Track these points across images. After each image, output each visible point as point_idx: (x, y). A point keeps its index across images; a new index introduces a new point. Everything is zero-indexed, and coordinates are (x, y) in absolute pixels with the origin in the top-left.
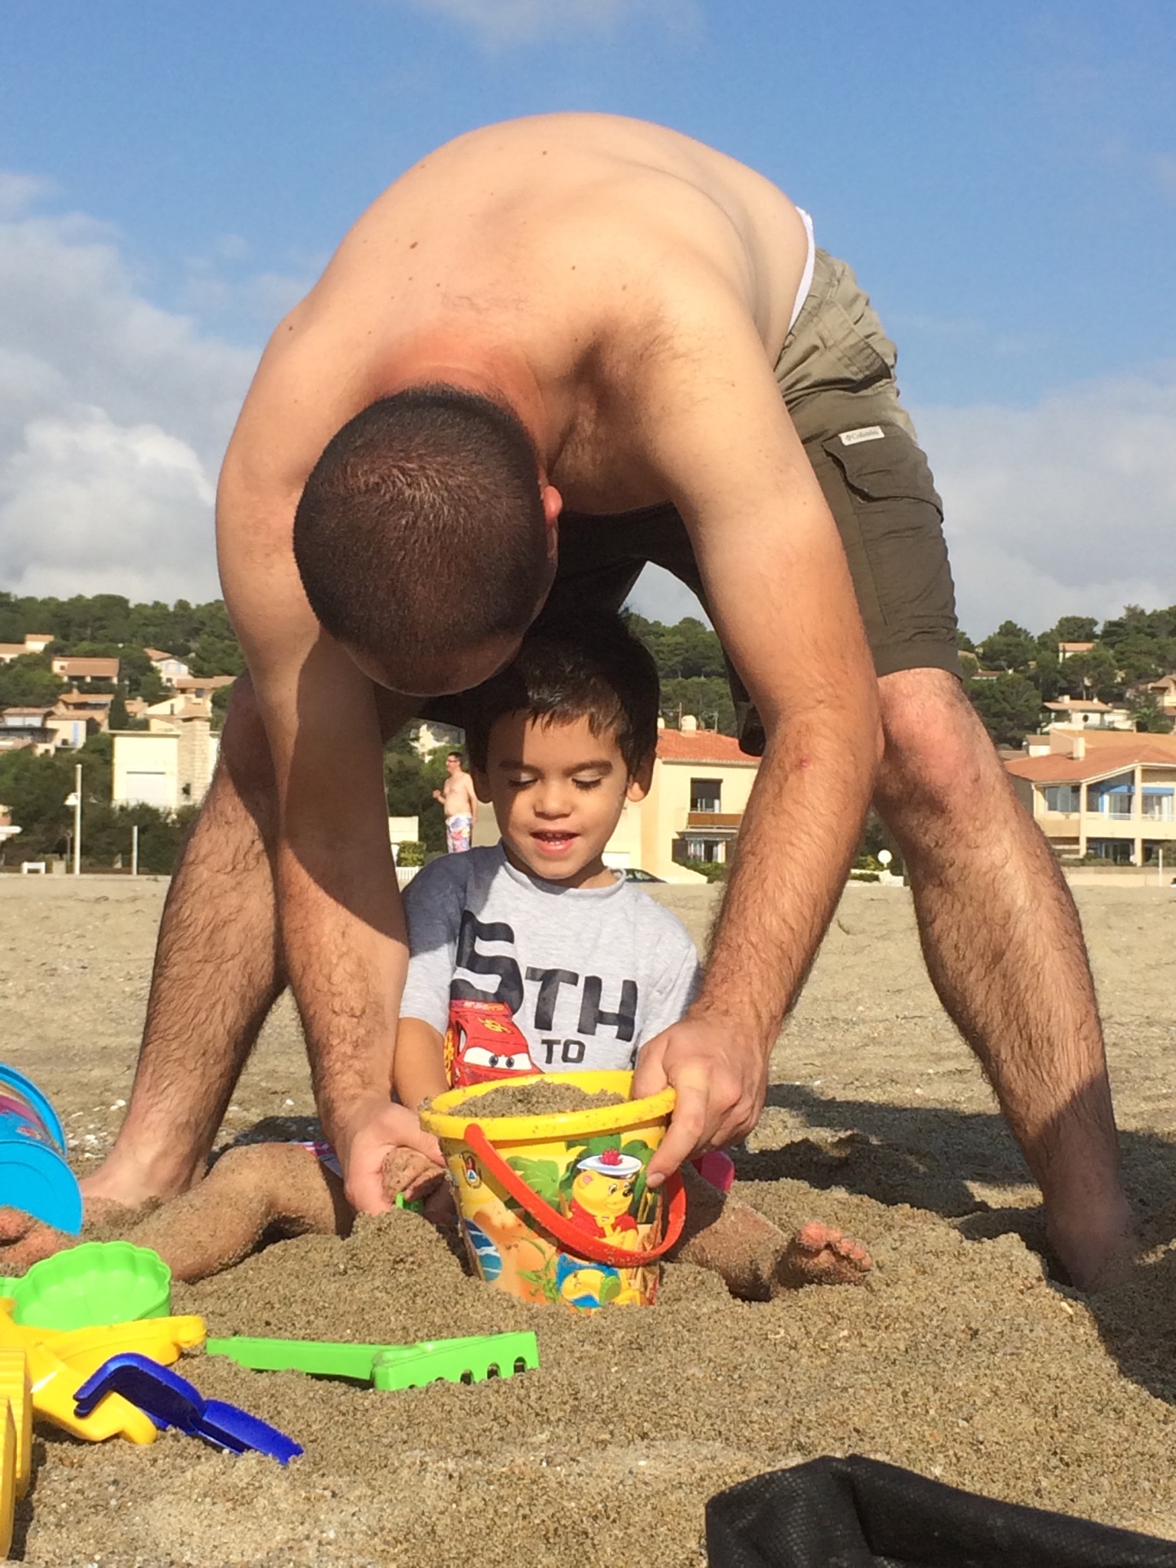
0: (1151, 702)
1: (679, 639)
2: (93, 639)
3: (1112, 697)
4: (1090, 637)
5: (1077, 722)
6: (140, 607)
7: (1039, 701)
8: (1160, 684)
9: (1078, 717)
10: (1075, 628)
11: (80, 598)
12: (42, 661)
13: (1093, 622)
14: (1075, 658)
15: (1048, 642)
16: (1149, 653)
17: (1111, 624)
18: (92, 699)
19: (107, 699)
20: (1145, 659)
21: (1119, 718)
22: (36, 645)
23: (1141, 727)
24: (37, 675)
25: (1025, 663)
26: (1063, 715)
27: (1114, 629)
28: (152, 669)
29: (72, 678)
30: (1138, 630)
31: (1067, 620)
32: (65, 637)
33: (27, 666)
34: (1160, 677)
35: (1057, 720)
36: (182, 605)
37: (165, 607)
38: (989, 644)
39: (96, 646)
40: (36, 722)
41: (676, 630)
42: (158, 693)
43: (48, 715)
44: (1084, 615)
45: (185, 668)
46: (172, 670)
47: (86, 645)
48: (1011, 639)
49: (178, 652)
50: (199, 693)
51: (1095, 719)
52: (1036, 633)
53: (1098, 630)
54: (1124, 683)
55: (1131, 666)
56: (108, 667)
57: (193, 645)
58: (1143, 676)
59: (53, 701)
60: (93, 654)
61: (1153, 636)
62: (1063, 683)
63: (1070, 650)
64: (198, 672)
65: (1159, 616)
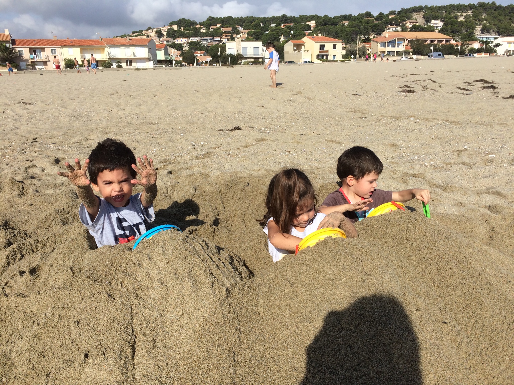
0: (404, 25)
1: (324, 19)
2: (228, 24)
3: (397, 25)
4: (395, 14)
5: (391, 30)
6: (235, 18)
7: (385, 26)
9: (391, 29)
10: (392, 13)
11: (225, 17)
12: (219, 28)
13: (396, 11)
14: (392, 18)
15: (387, 15)
16: (405, 17)
17: (399, 11)
18: (228, 35)
19: (230, 34)
20: (404, 18)
21: (399, 29)
22: (218, 26)
23: (402, 30)
24: (219, 31)
25: (383, 19)
26: (389, 29)
27: (399, 12)
28: (237, 29)
29: (224, 31)
30: (403, 12)
31: (391, 11)
32: (223, 24)
33: (217, 29)
34: (406, 21)
35: (388, 29)
36: (242, 17)
37: (239, 18)
38: (377, 16)
39: (228, 25)
40: (219, 39)
41: (324, 17)
42: (238, 33)
43: (221, 38)
44: (394, 10)
45: (242, 29)
46: (241, 29)
47: (226, 25)
48: (380, 15)
49: (241, 26)
50: (245, 33)
51: (394, 29)
52: (385, 14)
53: (396, 13)
54: (400, 22)
55: (401, 19)
56: (230, 29)
57: (244, 24)
58: (403, 20)
59: (222, 35)
60: (227, 27)
61: (406, 13)
62: (389, 23)
63: (391, 16)
64: (245, 29)
65: (407, 10)
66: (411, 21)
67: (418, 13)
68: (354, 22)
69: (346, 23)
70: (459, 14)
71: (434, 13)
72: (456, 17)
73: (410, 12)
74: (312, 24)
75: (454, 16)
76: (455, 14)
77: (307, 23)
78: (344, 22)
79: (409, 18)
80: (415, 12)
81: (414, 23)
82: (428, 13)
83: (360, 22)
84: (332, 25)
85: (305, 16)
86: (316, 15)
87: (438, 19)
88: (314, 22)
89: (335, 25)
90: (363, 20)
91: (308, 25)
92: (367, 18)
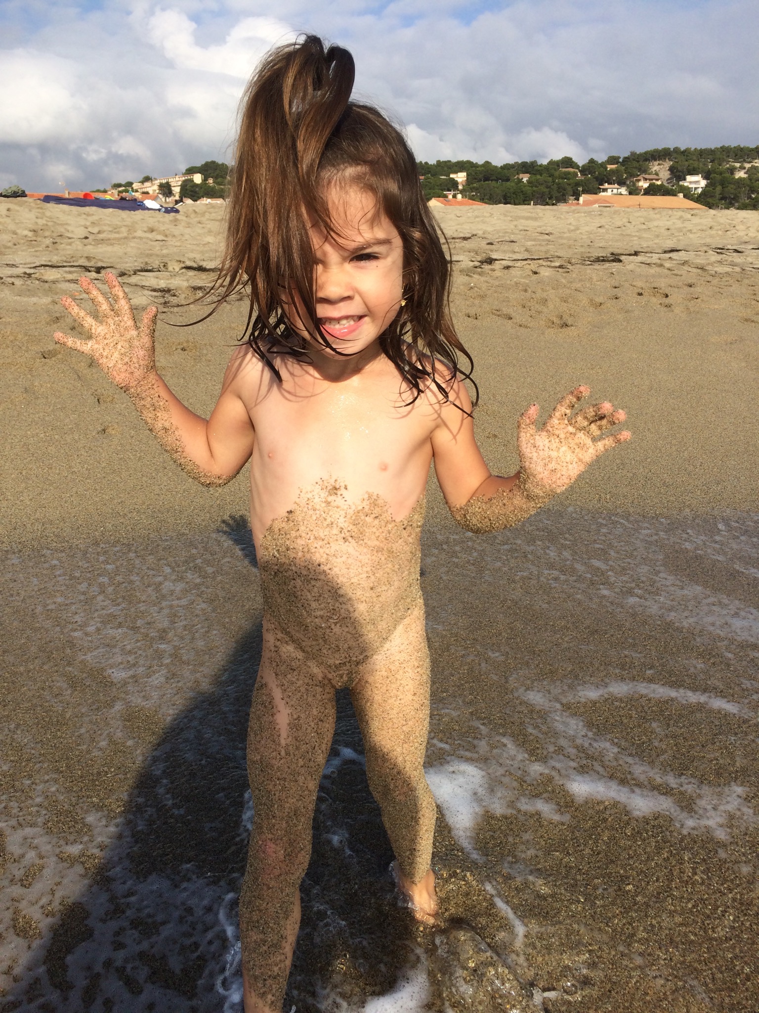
0: (634, 185)
1: (483, 168)
3: (621, 183)
4: (617, 163)
5: (609, 192)
7: (597, 186)
8: (639, 178)
9: (609, 190)
10: (613, 160)
13: (619, 158)
14: (611, 170)
15: (603, 165)
16: (636, 168)
17: (625, 158)
20: (634, 170)
21: (623, 190)
23: (630, 193)
25: (595, 172)
26: (605, 190)
27: (626, 159)
30: (634, 160)
31: (611, 157)
34: (639, 176)
35: (603, 192)
38: (583, 166)
41: (483, 165)
44: (617, 155)
48: (590, 165)
51: (615, 191)
52: (600, 162)
53: (621, 160)
54: (626, 178)
55: (629, 172)
58: (632, 175)
61: (638, 162)
62: (606, 179)
63: (610, 167)
65: (641, 155)
66: (647, 176)
67: (661, 162)
68: (538, 177)
69: (525, 178)
70: (738, 165)
71: (691, 162)
72: (732, 171)
73: (646, 160)
74: (461, 177)
75: (728, 169)
76: (730, 165)
77: (452, 176)
78: (521, 176)
79: (645, 171)
80: (655, 160)
81: (652, 180)
82: (680, 163)
83: (551, 175)
84: (497, 180)
85: (448, 164)
86: (469, 162)
87: (697, 174)
88: (465, 174)
89: (503, 181)
90: (557, 174)
91: (453, 179)
92: (564, 170)
